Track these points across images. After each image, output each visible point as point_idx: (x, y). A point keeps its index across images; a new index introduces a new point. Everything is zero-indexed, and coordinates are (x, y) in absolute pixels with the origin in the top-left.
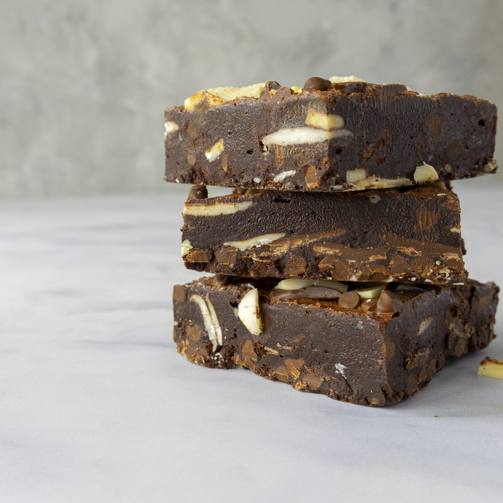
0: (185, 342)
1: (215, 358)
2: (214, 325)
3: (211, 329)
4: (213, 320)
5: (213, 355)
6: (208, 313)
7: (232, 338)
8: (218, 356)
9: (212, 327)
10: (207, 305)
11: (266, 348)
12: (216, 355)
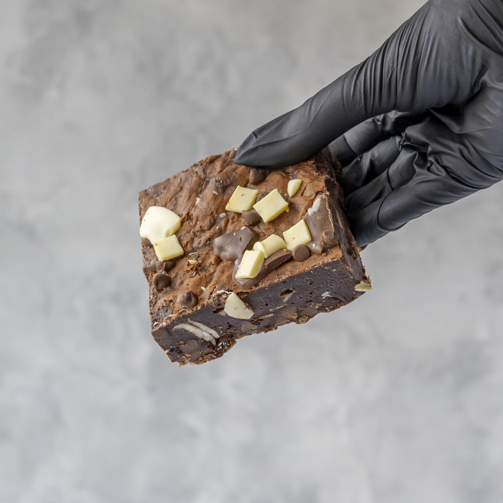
0: (185, 356)
1: (221, 348)
2: (205, 331)
3: (204, 335)
4: (203, 330)
5: (217, 346)
6: (195, 328)
7: (228, 329)
8: (222, 345)
9: (204, 333)
10: (192, 324)
11: (261, 318)
12: (219, 345)
